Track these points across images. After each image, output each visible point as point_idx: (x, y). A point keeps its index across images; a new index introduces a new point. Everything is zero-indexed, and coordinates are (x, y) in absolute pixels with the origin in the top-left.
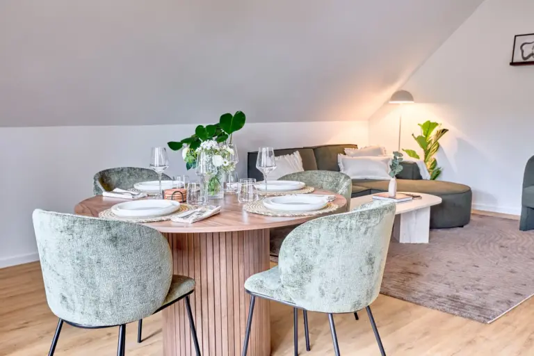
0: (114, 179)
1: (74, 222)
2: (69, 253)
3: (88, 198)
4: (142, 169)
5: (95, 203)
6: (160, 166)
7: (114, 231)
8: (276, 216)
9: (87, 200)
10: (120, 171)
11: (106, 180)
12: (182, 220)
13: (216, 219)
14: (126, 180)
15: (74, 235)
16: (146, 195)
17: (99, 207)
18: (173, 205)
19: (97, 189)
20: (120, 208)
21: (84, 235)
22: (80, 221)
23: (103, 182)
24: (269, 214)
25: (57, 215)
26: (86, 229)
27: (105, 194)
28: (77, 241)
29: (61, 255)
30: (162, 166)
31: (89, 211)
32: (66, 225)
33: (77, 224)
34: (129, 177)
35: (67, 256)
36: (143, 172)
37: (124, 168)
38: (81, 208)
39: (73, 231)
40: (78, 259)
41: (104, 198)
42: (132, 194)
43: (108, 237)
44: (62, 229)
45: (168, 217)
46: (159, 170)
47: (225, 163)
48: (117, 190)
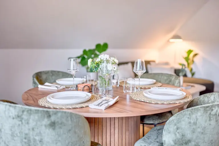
0: (44, 77)
1: (23, 111)
2: (19, 135)
3: (30, 89)
4: (59, 72)
5: (34, 92)
6: (74, 70)
7: (53, 118)
8: (158, 104)
9: (30, 90)
10: (47, 73)
11: (40, 78)
12: (97, 107)
13: (117, 105)
14: (50, 77)
15: (23, 121)
16: (65, 87)
17: (37, 95)
18: (87, 95)
19: (34, 83)
20: (53, 97)
21: (31, 121)
22: (28, 111)
23: (37, 79)
24: (153, 102)
25: (10, 106)
26: (32, 117)
27: (40, 86)
28: (25, 126)
29: (13, 135)
30: (75, 70)
31: (32, 98)
32: (16, 114)
33: (25, 113)
34: (52, 76)
35: (17, 136)
36: (60, 73)
37: (50, 71)
38: (26, 96)
39: (22, 119)
40: (25, 138)
41: (39, 89)
42: (57, 87)
43: (49, 122)
44: (14, 116)
45: (86, 104)
46: (73, 72)
47: (115, 68)
48: (47, 84)
